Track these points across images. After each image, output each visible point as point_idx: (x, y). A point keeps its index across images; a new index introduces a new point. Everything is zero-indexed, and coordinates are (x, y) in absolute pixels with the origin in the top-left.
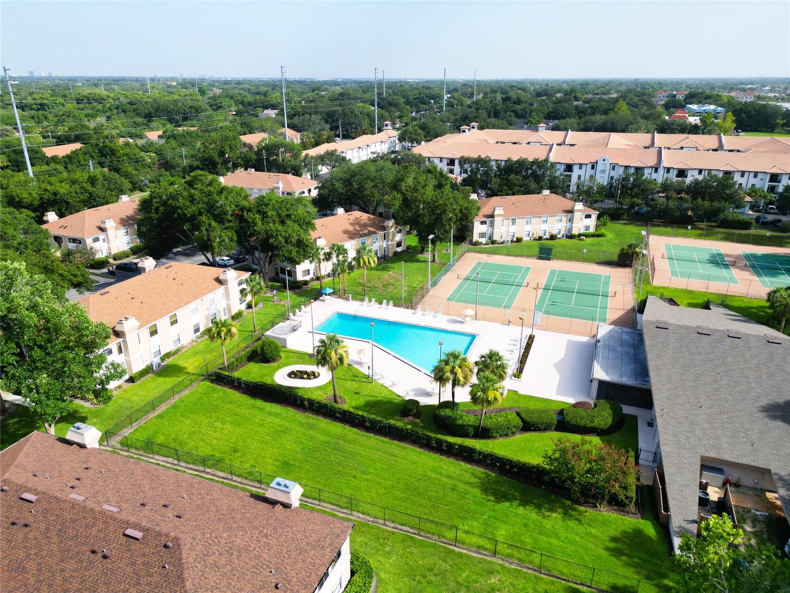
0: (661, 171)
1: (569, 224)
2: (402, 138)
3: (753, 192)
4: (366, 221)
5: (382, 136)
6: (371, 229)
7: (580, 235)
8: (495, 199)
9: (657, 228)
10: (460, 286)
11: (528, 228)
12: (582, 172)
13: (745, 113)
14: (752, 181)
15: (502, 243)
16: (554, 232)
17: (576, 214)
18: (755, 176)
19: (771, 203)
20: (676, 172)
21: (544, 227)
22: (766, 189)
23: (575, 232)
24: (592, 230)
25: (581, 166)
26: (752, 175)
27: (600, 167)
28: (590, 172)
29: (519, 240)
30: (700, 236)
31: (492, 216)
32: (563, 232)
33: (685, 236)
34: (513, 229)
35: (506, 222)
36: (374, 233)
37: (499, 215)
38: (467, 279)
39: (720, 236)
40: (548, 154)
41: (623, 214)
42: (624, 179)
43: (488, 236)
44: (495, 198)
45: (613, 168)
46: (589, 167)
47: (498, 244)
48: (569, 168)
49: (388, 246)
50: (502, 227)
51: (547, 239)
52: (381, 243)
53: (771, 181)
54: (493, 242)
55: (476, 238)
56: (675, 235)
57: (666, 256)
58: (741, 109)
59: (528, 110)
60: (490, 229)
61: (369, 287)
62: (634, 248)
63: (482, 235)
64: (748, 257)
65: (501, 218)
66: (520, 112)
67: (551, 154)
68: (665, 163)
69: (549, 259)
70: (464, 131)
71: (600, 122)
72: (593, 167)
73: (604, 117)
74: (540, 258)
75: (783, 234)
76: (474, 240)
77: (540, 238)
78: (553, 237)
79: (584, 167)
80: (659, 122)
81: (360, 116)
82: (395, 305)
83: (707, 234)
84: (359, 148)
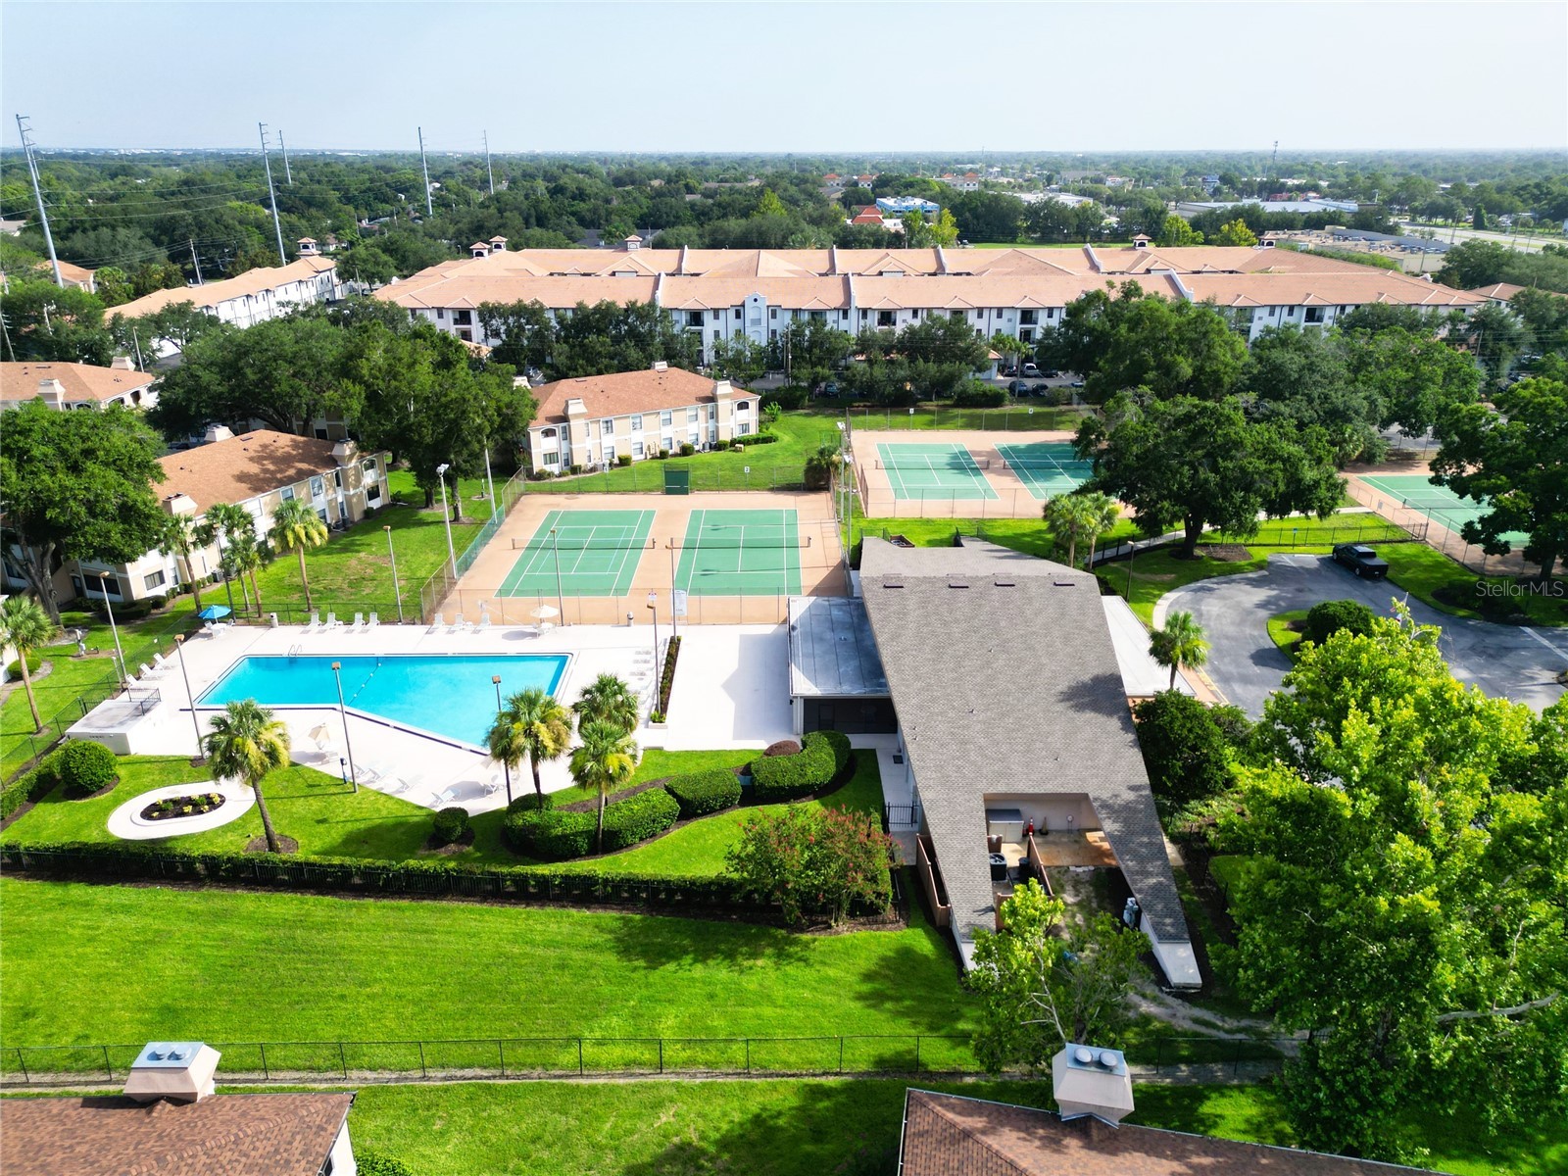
0: (853, 315)
1: (711, 422)
2: (347, 271)
3: (999, 342)
4: (287, 449)
5: (298, 268)
6: (304, 466)
7: (733, 443)
8: (565, 385)
9: (861, 418)
10: (521, 564)
11: (638, 436)
12: (719, 325)
13: (969, 210)
14: (996, 323)
15: (593, 470)
16: (688, 441)
17: (721, 403)
18: (1000, 316)
19: (1028, 359)
20: (877, 316)
21: (668, 432)
22: (1017, 337)
23: (725, 437)
24: (753, 431)
25: (716, 312)
26: (994, 313)
27: (750, 314)
28: (734, 324)
29: (624, 462)
30: (930, 425)
31: (564, 419)
32: (702, 439)
33: (907, 427)
34: (609, 440)
35: (593, 427)
36: (312, 473)
37: (578, 416)
38: (532, 548)
39: (960, 421)
40: (654, 294)
41: (802, 397)
42: (795, 333)
43: (562, 458)
44: (563, 381)
45: (774, 316)
46: (732, 314)
47: (585, 472)
48: (696, 317)
49: (348, 499)
50: (588, 439)
51: (675, 455)
52: (331, 495)
53: (1023, 322)
54: (575, 470)
55: (538, 464)
56: (892, 427)
57: (881, 465)
58: (963, 204)
59: (603, 213)
60: (564, 444)
61: (318, 591)
62: (830, 455)
63: (551, 458)
64: (1007, 452)
65: (582, 421)
66: (588, 216)
67: (659, 293)
68: (858, 302)
69: (685, 492)
70: (480, 254)
71: (738, 230)
72: (738, 315)
73: (743, 221)
74: (669, 492)
75: (1052, 409)
76: (536, 470)
77: (663, 455)
78: (686, 451)
79: (722, 314)
80: (837, 229)
81: (238, 227)
82: (383, 622)
83: (940, 422)
84: (248, 296)
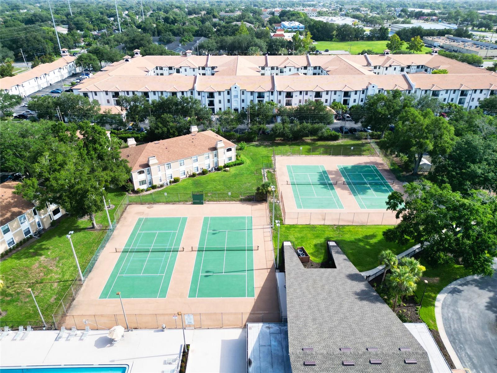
0: (275, 93)
1: (215, 159)
3: (334, 105)
4: (9, 200)
6: (16, 210)
7: (226, 166)
9: (280, 148)
10: (121, 260)
11: (182, 168)
12: (221, 98)
13: (316, 29)
14: (334, 97)
15: (162, 186)
16: (205, 168)
17: (219, 151)
18: (335, 94)
19: (346, 112)
20: (285, 94)
21: (196, 165)
22: (342, 102)
23: (221, 164)
24: (234, 160)
25: (220, 93)
26: (333, 93)
27: (233, 93)
28: (227, 97)
29: (176, 181)
30: (310, 152)
31: (147, 165)
32: (212, 166)
33: (299, 153)
34: (169, 172)
35: (162, 168)
36: (20, 213)
37: (153, 165)
38: (125, 251)
39: (322, 149)
40: (194, 85)
41: (255, 137)
42: (251, 108)
43: (148, 182)
45: (243, 94)
46: (226, 93)
47: (158, 187)
48: (211, 95)
49: (42, 220)
50: (159, 173)
51: (199, 174)
52: (32, 220)
53: (344, 96)
54: (154, 187)
55: (137, 186)
56: (293, 153)
57: (289, 183)
60: (149, 176)
62: (267, 188)
63: (143, 183)
65: (156, 166)
66: (176, 31)
67: (196, 85)
68: (278, 88)
69: (202, 203)
70: (127, 60)
71: (230, 41)
72: (228, 93)
73: (232, 38)
74: (194, 203)
75: (360, 142)
76: (136, 189)
77: (194, 175)
78: (204, 173)
79: (222, 93)
80: (268, 40)
81: (43, 40)
82: (35, 328)
83: (312, 151)
84: (37, 78)
